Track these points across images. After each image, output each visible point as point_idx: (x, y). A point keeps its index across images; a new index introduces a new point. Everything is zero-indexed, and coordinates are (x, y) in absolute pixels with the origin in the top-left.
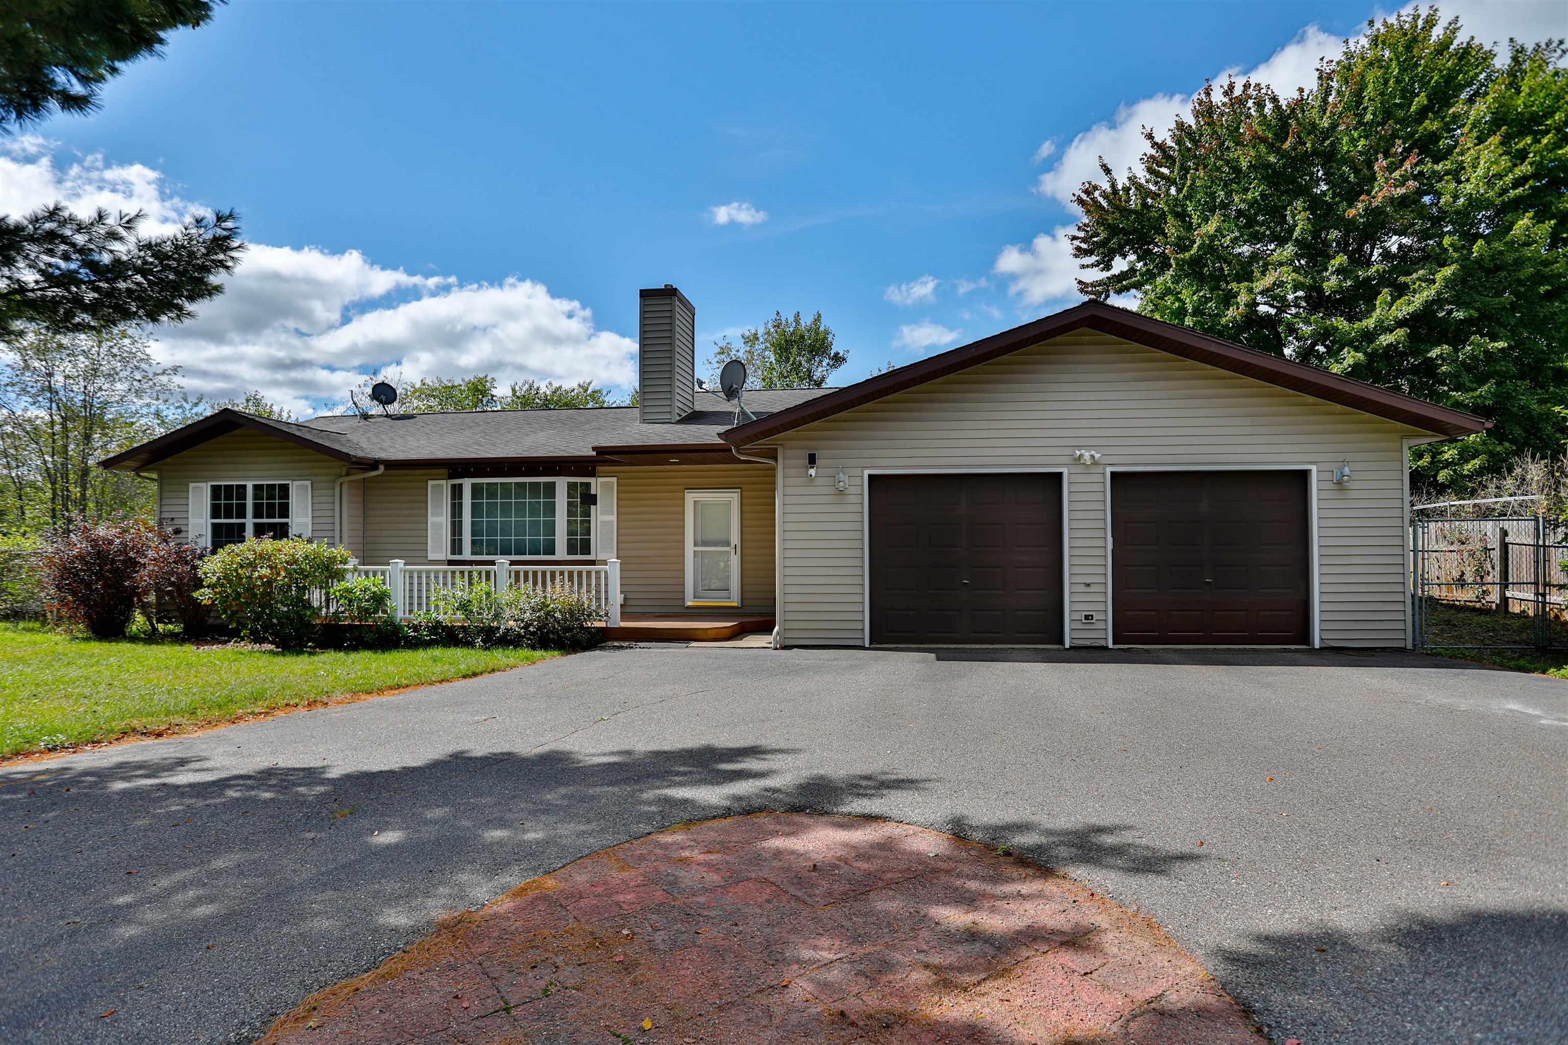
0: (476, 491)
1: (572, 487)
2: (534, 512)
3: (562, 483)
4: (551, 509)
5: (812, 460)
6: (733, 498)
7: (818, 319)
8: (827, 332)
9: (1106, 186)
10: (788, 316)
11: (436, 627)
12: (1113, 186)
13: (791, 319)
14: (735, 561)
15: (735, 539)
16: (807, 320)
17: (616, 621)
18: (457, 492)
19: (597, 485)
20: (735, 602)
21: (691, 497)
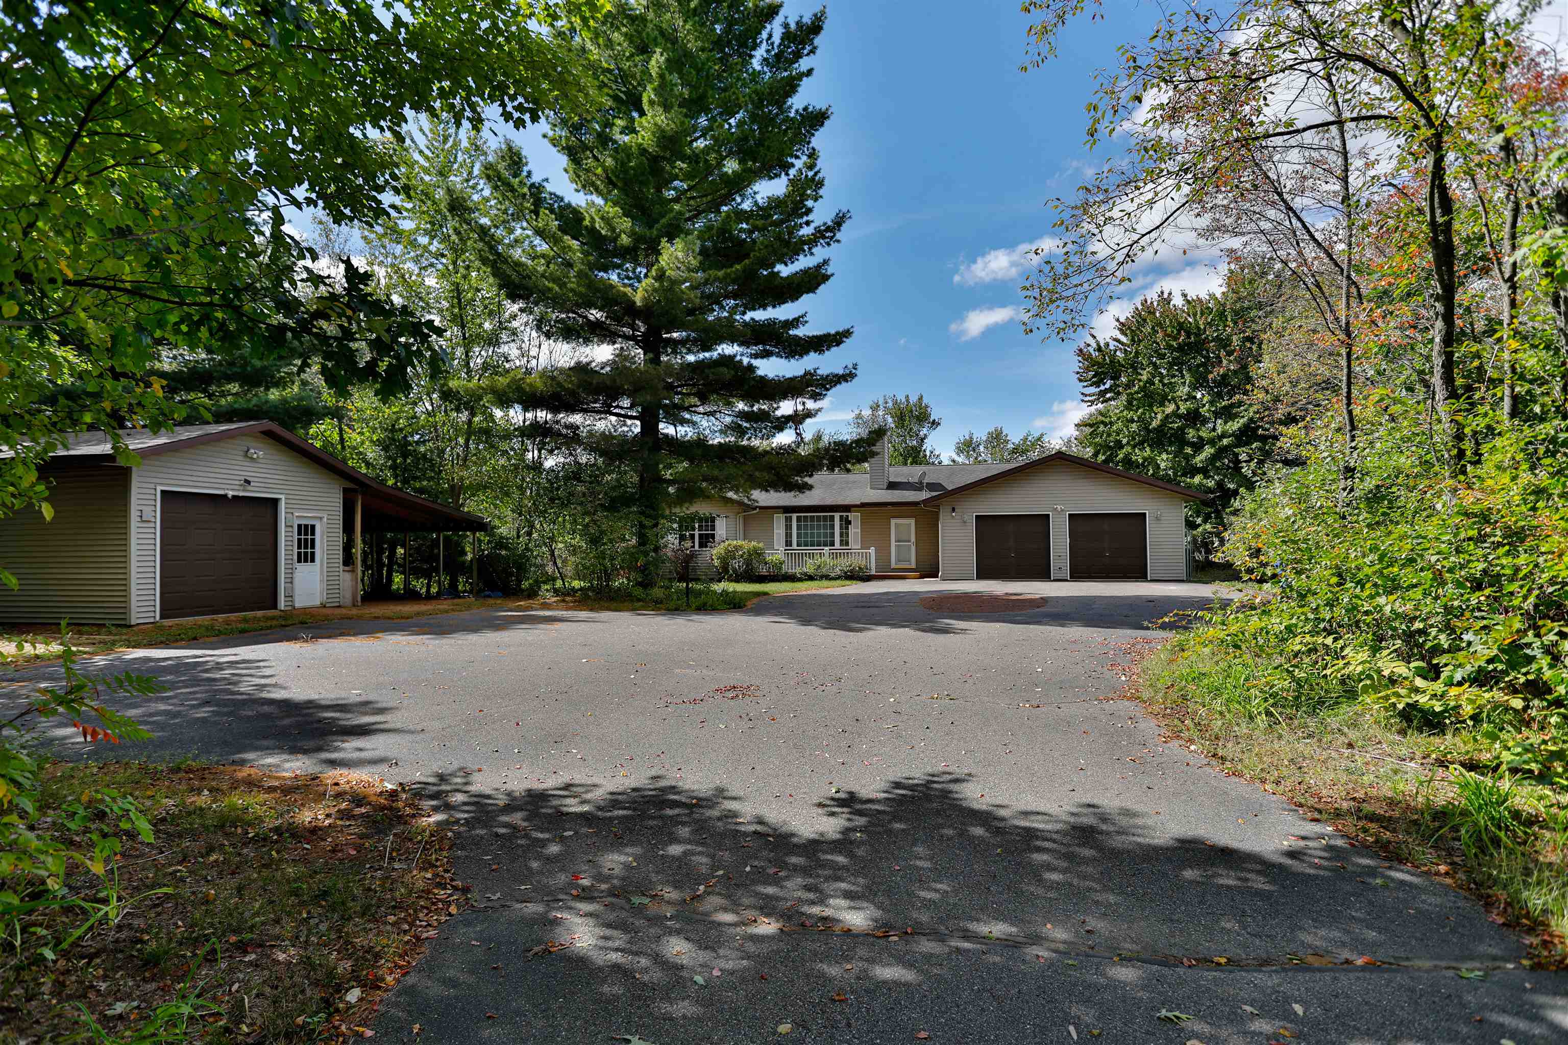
0: (799, 519)
1: (841, 517)
2: (825, 527)
3: (837, 516)
4: (833, 527)
5: (954, 510)
6: (912, 522)
7: (921, 398)
8: (927, 406)
9: (1094, 345)
10: (901, 398)
11: (805, 574)
12: (1098, 345)
13: (904, 400)
14: (913, 548)
15: (913, 539)
16: (913, 399)
17: (873, 572)
18: (788, 520)
19: (851, 516)
20: (913, 566)
21: (893, 522)
